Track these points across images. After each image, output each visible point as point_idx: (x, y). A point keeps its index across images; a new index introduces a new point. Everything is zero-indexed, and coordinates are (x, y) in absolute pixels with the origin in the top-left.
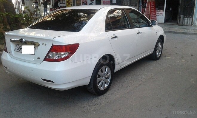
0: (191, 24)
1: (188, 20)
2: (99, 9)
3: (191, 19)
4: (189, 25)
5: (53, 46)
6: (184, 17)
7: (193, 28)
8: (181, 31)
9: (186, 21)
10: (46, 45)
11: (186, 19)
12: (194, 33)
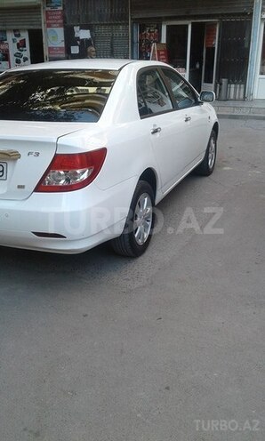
0: (242, 96)
1: (235, 88)
2: (120, 70)
3: (242, 86)
4: (239, 100)
5: (56, 156)
6: (229, 83)
7: (246, 105)
8: (225, 113)
9: (232, 90)
10: (38, 154)
11: (233, 86)
12: (252, 115)
